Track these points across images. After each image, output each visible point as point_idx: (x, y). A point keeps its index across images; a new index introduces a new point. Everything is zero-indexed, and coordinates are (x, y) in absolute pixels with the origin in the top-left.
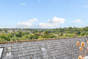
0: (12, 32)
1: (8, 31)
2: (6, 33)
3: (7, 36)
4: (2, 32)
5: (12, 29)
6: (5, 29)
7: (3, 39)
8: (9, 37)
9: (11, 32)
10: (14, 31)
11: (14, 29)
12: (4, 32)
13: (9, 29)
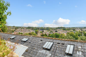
0: (80, 31)
1: (76, 30)
2: (74, 32)
3: (75, 34)
4: (70, 31)
5: (80, 28)
6: (73, 28)
7: (72, 37)
8: (77, 35)
9: (78, 31)
10: (82, 30)
11: (82, 28)
12: (72, 30)
13: (77, 28)
